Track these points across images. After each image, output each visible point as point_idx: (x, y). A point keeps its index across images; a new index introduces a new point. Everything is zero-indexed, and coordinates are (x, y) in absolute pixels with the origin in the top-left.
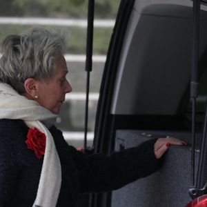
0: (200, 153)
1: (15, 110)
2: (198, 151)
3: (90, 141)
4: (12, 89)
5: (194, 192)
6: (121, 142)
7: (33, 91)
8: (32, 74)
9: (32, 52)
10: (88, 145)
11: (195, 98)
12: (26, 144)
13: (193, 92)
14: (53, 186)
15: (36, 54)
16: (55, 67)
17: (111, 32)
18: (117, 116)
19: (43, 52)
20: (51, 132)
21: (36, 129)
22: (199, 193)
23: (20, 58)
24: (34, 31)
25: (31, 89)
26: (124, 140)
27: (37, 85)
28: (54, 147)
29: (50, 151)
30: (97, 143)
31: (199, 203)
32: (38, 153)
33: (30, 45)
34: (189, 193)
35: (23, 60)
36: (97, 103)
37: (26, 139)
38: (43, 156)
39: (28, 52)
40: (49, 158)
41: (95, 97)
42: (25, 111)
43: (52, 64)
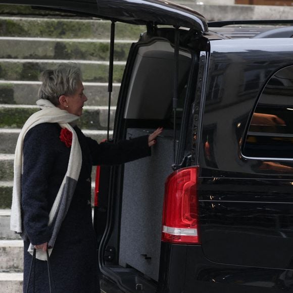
0: (179, 143)
1: (53, 117)
2: (178, 141)
3: (111, 135)
4: (51, 103)
5: (175, 166)
6: (130, 136)
7: (65, 103)
8: (63, 93)
9: (62, 79)
10: (109, 138)
11: (176, 108)
12: (60, 139)
13: (174, 105)
14: (77, 164)
15: (65, 80)
16: (77, 86)
17: (124, 68)
18: (128, 120)
19: (68, 78)
20: (75, 131)
21: (66, 129)
22: (178, 168)
23: (55, 84)
24: (60, 66)
25: (64, 102)
26: (131, 135)
27: (67, 99)
28: (77, 139)
29: (75, 143)
30: (115, 136)
31: (177, 174)
32: (68, 144)
33: (60, 75)
34: (172, 167)
35: (56, 84)
36: (115, 112)
37: (60, 135)
38: (71, 146)
39: (60, 79)
40: (74, 147)
41: (114, 108)
42: (59, 118)
43: (75, 85)
